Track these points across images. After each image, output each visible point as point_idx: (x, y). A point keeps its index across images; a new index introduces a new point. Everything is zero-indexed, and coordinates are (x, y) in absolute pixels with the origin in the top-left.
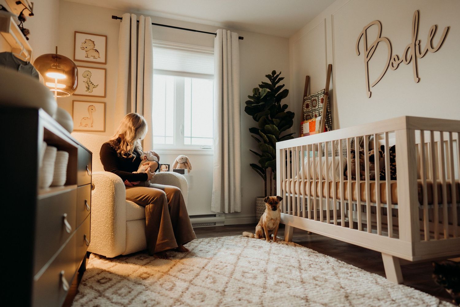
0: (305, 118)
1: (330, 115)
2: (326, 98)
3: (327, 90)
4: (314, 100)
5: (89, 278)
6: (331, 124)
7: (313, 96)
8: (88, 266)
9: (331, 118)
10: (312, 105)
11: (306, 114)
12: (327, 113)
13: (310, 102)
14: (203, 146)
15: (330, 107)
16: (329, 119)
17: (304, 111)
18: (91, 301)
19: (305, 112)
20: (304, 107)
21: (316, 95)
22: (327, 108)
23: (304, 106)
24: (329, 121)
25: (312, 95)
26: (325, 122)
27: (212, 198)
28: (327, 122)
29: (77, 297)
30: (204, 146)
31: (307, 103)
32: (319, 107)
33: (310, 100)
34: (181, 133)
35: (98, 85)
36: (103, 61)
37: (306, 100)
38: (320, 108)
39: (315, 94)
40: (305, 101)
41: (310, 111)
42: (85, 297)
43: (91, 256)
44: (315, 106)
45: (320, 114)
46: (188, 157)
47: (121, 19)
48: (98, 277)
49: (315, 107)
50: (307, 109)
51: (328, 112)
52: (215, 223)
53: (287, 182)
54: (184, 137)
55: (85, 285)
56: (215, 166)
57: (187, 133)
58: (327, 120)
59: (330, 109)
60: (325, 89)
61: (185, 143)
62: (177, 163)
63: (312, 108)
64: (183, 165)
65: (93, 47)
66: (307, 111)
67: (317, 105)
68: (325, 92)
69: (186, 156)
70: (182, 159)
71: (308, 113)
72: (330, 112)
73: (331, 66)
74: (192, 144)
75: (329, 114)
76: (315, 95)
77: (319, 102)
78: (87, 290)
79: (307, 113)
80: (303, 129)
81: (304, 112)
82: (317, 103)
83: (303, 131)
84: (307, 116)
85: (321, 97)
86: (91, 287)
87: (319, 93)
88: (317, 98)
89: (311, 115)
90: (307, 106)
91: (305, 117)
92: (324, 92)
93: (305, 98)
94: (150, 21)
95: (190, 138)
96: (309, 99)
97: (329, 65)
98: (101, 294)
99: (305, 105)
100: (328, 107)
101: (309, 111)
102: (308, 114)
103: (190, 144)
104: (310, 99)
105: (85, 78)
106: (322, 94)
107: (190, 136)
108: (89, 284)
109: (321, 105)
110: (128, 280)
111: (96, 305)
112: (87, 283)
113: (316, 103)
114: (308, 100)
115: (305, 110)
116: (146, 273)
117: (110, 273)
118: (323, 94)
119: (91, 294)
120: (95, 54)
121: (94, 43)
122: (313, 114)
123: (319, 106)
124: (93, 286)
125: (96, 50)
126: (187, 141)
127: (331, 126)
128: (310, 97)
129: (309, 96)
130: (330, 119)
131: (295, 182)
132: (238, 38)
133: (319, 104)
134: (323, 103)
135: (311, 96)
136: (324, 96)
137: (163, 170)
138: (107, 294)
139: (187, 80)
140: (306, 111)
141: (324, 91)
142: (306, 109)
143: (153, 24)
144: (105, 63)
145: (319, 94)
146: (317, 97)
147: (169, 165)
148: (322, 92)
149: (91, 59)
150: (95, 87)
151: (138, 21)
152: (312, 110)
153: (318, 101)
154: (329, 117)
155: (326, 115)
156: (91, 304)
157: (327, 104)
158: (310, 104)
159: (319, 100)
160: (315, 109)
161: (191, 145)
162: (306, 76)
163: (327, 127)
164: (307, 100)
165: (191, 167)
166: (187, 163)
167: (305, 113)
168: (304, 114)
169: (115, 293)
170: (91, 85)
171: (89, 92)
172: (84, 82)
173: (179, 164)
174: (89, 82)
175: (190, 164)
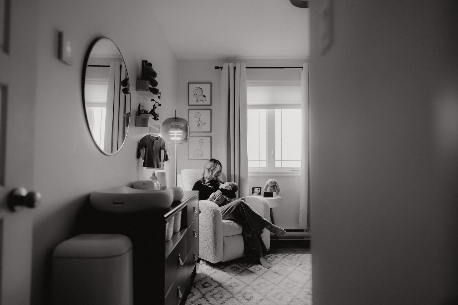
5: (198, 281)
8: (198, 271)
18: (197, 300)
27: (300, 215)
29: (190, 296)
30: (293, 168)
34: (273, 157)
35: (205, 123)
36: (209, 103)
42: (194, 296)
43: (201, 262)
46: (277, 181)
47: (222, 68)
48: (204, 281)
52: (303, 238)
54: (275, 160)
55: (195, 287)
56: (302, 188)
57: (278, 157)
61: (276, 166)
62: (268, 186)
64: (272, 188)
65: (201, 93)
69: (275, 180)
70: (272, 183)
74: (283, 166)
78: (196, 292)
86: (198, 289)
94: (244, 66)
95: (281, 161)
98: (204, 296)
103: (281, 166)
105: (197, 119)
107: (281, 159)
108: (197, 287)
110: (222, 287)
111: (199, 304)
112: (196, 286)
116: (235, 283)
117: (212, 279)
119: (198, 294)
120: (203, 98)
121: (202, 90)
124: (200, 288)
125: (204, 95)
126: (278, 164)
137: (256, 192)
138: (207, 297)
139: (278, 111)
143: (246, 68)
144: (211, 105)
147: (261, 188)
149: (201, 103)
150: (203, 124)
151: (235, 68)
156: (197, 303)
161: (281, 168)
165: (279, 189)
166: (276, 186)
169: (212, 296)
170: (200, 123)
171: (199, 129)
172: (196, 121)
173: (269, 187)
174: (199, 121)
175: (279, 187)
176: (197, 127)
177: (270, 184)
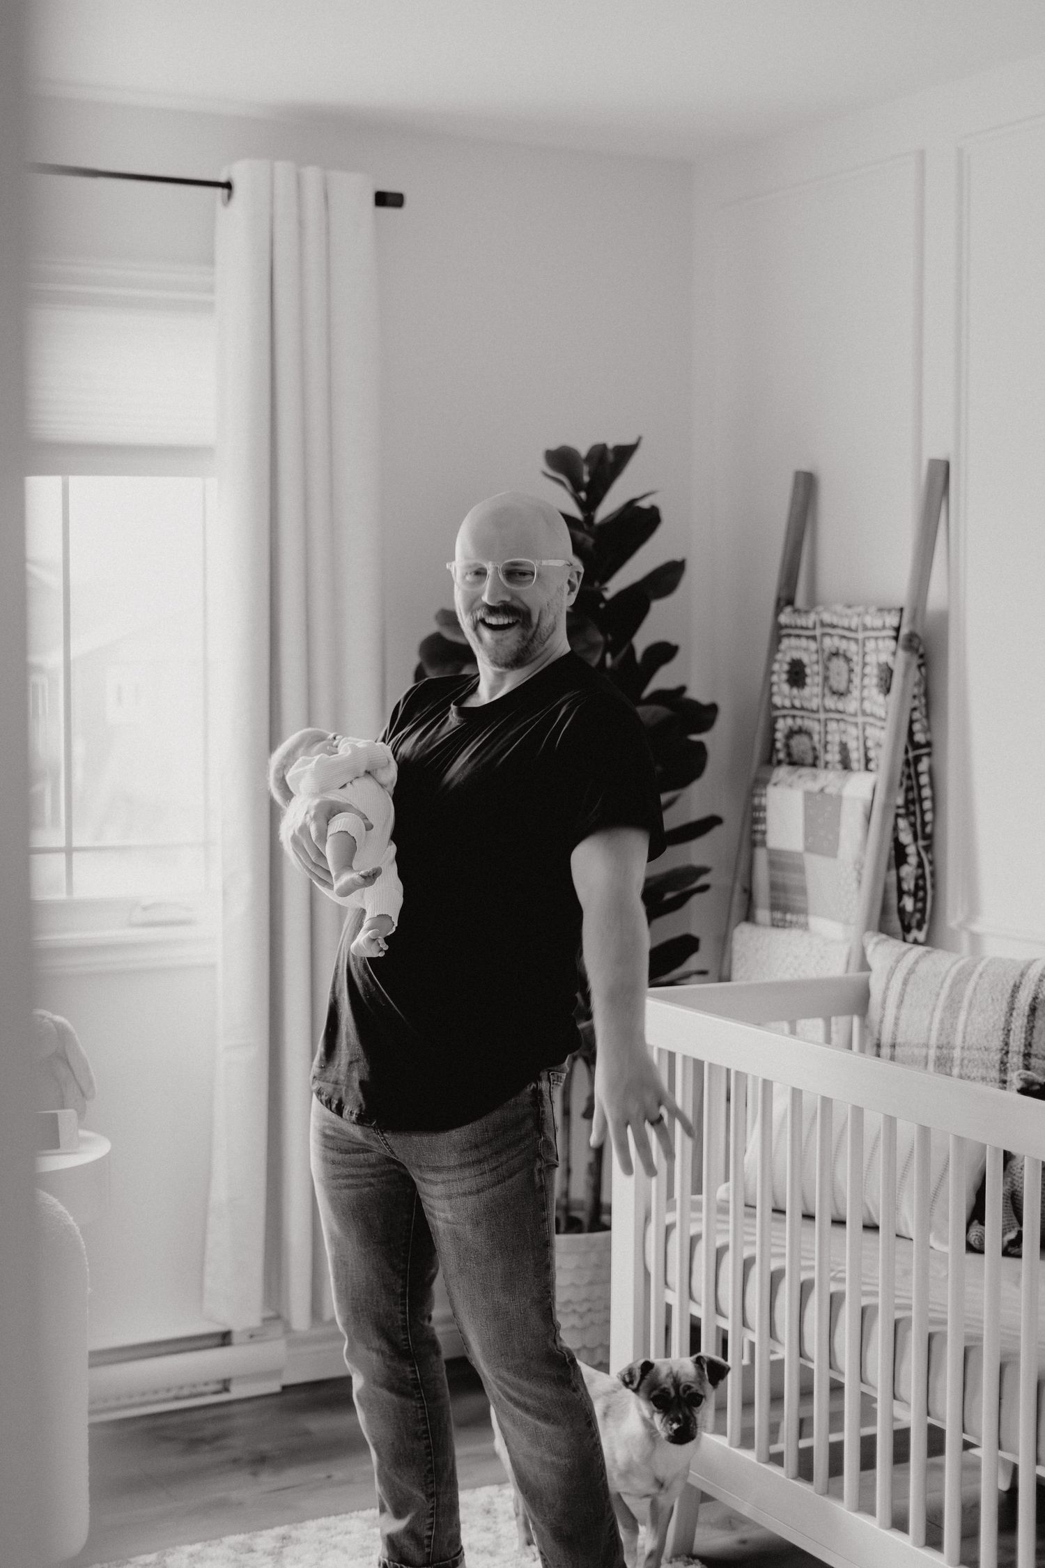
0: (779, 745)
1: (923, 766)
2: (908, 665)
3: (913, 619)
4: (836, 654)
6: (928, 817)
7: (834, 626)
9: (932, 785)
10: (826, 679)
11: (790, 721)
12: (906, 752)
13: (814, 657)
14: (145, 909)
15: (927, 716)
16: (920, 787)
17: (777, 700)
19: (784, 708)
20: (775, 678)
21: (849, 629)
22: (911, 722)
23: (776, 667)
24: (921, 800)
25: (827, 618)
26: (898, 807)
28: (908, 803)
31: (796, 655)
32: (867, 706)
33: (813, 646)
37: (789, 636)
38: (872, 715)
39: (846, 624)
40: (785, 643)
41: (813, 711)
44: (842, 687)
45: (866, 749)
46: (69, 1025)
49: (840, 694)
50: (795, 691)
51: (916, 746)
52: (226, 1382)
53: (675, 1235)
56: (229, 1049)
58: (911, 796)
59: (927, 729)
60: (901, 610)
63: (824, 695)
64: (44, 1075)
66: (793, 707)
67: (856, 693)
68: (904, 631)
69: (59, 1018)
71: (802, 717)
72: (928, 744)
73: (943, 468)
75: (917, 759)
76: (844, 628)
77: (864, 675)
79: (794, 717)
80: (764, 821)
81: (776, 708)
82: (856, 680)
83: (764, 833)
84: (791, 733)
85: (877, 650)
87: (869, 621)
88: (853, 647)
89: (816, 737)
90: (797, 675)
91: (779, 735)
92: (898, 629)
93: (783, 619)
95: (64, 855)
96: (808, 637)
97: (933, 463)
99: (786, 667)
100: (917, 715)
101: (802, 708)
102: (799, 722)
104: (814, 638)
106: (884, 638)
109: (878, 703)
113: (850, 681)
114: (804, 643)
115: (783, 693)
118: (889, 637)
122: (826, 733)
123: (862, 699)
127: (928, 829)
128: (814, 628)
129: (807, 612)
130: (926, 792)
131: (720, 1253)
132: (371, 199)
133: (863, 687)
134: (888, 691)
135: (823, 625)
136: (894, 654)
140: (787, 703)
141: (895, 623)
142: (786, 688)
145: (865, 628)
146: (856, 640)
148: (884, 627)
152: (827, 710)
153: (858, 669)
154: (918, 775)
155: (907, 763)
157: (914, 697)
158: (816, 668)
159: (865, 665)
160: (840, 706)
161: (73, 905)
162: (798, 474)
163: (906, 838)
164: (798, 636)
165: (91, 1083)
166: (67, 1062)
167: (784, 717)
168: (773, 721)
175: (87, 1069)
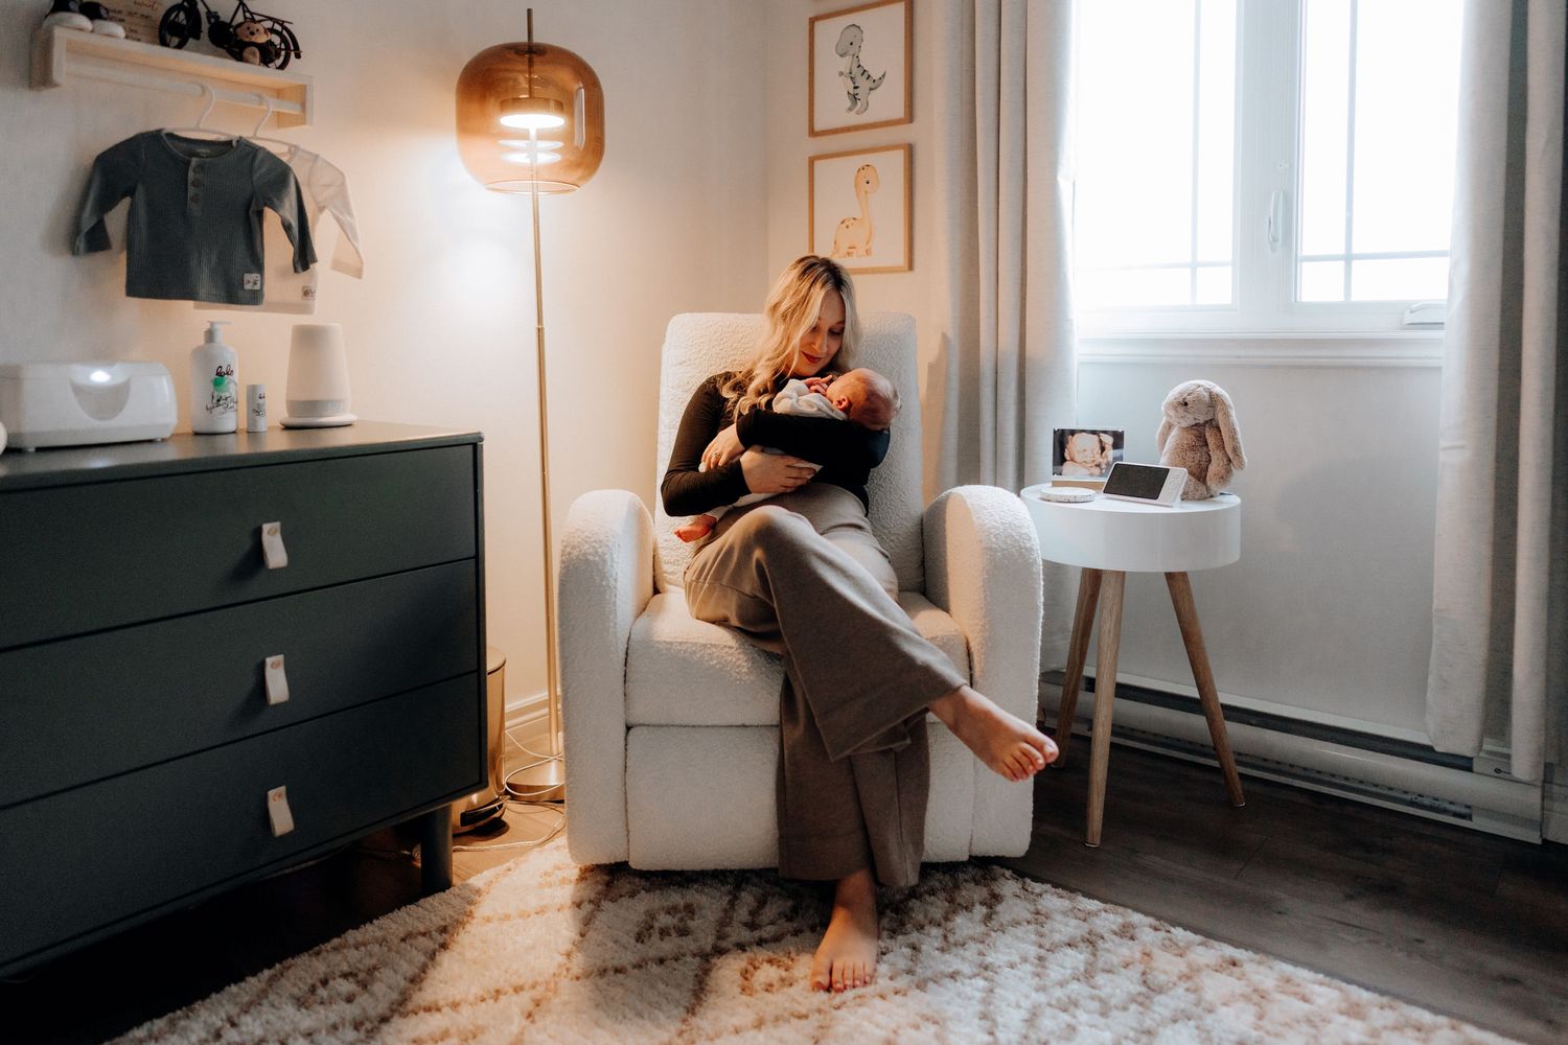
14: (1414, 312)
30: (1424, 308)
35: (884, 76)
46: (1225, 397)
54: (1297, 260)
56: (1445, 450)
57: (1318, 229)
61: (1304, 298)
64: (1190, 438)
69: (1217, 389)
70: (1181, 409)
74: (1356, 297)
95: (1342, 262)
103: (1338, 297)
105: (845, 59)
126: (1318, 285)
150: (875, 84)
161: (1345, 308)
170: (862, 81)
171: (858, 113)
172: (841, 74)
173: (1175, 432)
174: (857, 72)
176: (848, 104)
177: (1172, 413)
